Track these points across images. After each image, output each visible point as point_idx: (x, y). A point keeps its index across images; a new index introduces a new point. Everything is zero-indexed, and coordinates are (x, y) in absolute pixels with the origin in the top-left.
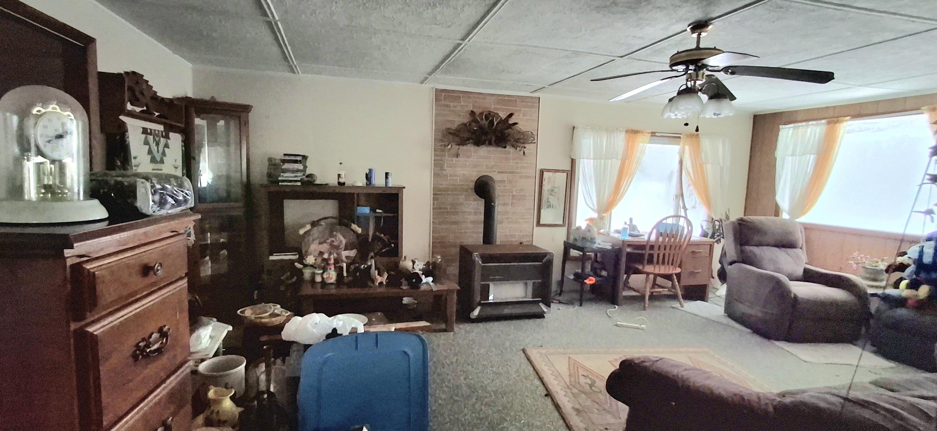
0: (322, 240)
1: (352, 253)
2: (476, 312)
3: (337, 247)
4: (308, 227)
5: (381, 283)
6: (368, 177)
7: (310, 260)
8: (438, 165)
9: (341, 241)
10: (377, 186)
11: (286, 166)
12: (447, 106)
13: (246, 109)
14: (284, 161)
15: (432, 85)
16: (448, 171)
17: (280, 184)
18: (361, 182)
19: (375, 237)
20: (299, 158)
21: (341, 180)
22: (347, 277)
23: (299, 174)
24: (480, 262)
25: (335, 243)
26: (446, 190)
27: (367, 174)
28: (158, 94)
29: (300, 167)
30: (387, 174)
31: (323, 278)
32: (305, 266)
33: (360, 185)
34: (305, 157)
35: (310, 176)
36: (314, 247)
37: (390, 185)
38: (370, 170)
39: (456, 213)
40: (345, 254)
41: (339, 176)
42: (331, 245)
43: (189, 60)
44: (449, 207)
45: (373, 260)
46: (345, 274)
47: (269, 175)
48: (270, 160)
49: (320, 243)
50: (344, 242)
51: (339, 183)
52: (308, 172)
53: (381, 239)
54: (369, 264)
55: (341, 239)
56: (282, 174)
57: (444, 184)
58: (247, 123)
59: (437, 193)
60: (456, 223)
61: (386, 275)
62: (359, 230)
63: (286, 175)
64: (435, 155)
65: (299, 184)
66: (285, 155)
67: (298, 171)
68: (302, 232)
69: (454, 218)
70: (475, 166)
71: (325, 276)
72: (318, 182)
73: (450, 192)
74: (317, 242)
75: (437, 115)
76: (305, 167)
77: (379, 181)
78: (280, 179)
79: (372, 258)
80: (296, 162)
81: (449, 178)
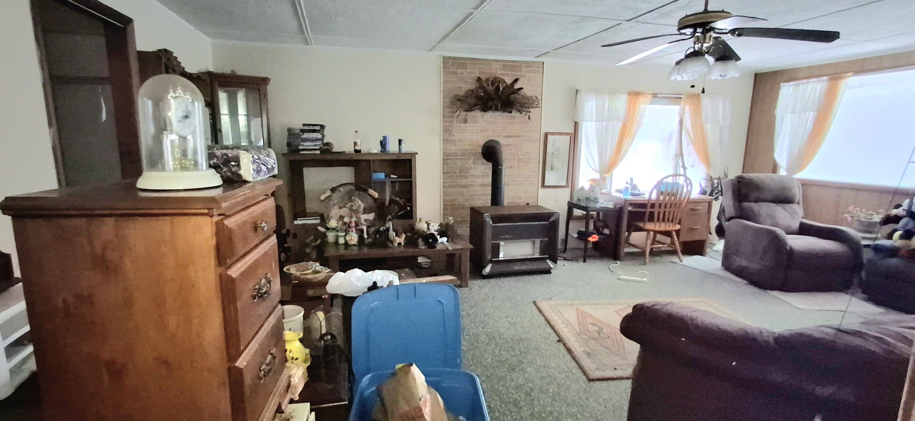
0: (342, 205)
1: (371, 216)
2: (488, 269)
3: (356, 212)
4: (329, 193)
5: (399, 244)
6: (383, 144)
7: (333, 223)
8: (447, 130)
9: (359, 206)
10: (391, 152)
11: (306, 135)
12: (454, 73)
13: (265, 81)
14: (303, 131)
15: (439, 53)
16: (457, 136)
17: (301, 152)
18: (376, 149)
19: (391, 201)
20: (318, 128)
21: (357, 148)
22: (367, 239)
23: (319, 143)
24: (491, 223)
25: (354, 208)
26: (456, 154)
27: (381, 142)
28: (186, 70)
29: (319, 136)
30: (400, 141)
31: (345, 239)
32: (328, 229)
33: (375, 151)
34: (322, 127)
35: (327, 144)
36: (335, 212)
37: (403, 151)
38: (384, 137)
39: (465, 177)
40: (364, 217)
41: (355, 144)
42: (351, 209)
43: (208, 34)
44: (458, 171)
45: (391, 223)
46: (365, 236)
47: (289, 145)
48: (290, 130)
49: (340, 208)
50: (362, 206)
51: (356, 151)
52: (326, 141)
53: (397, 203)
54: (388, 226)
55: (360, 204)
56: (302, 143)
57: (452, 149)
58: (265, 95)
59: (447, 158)
60: (465, 186)
61: (404, 236)
62: (376, 195)
63: (306, 144)
64: (444, 121)
65: (318, 152)
66: (304, 125)
67: (317, 140)
68: (323, 197)
69: (463, 182)
70: (482, 131)
71: (348, 238)
72: (335, 150)
73: (459, 157)
74: (336, 207)
75: (445, 82)
76: (323, 136)
77: (392, 147)
78: (300, 148)
79: (390, 220)
80: (314, 131)
81: (458, 143)
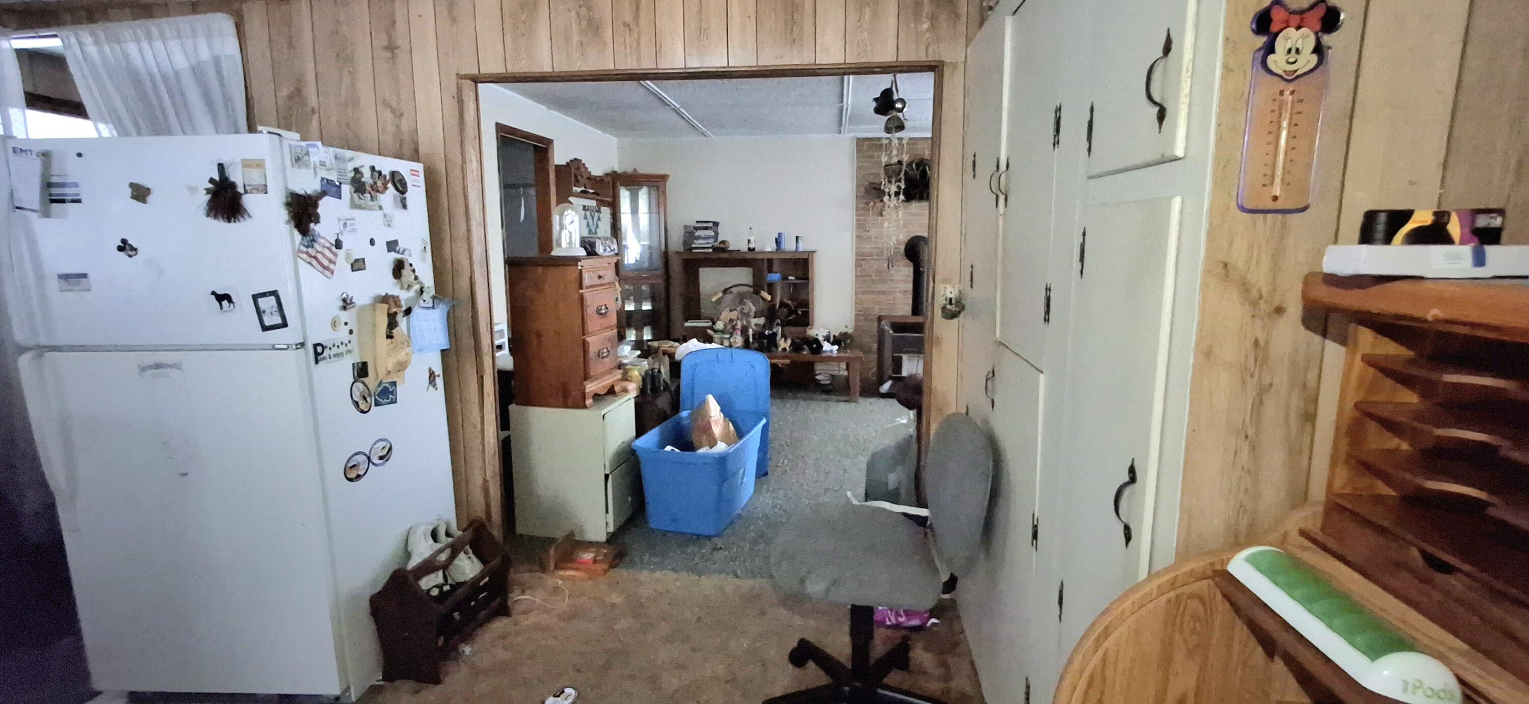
0: (733, 308)
1: (762, 321)
2: (886, 387)
3: (747, 315)
4: (720, 295)
5: (784, 349)
6: (778, 242)
7: (720, 325)
8: (861, 225)
9: (750, 309)
10: (787, 250)
11: (699, 233)
12: (870, 156)
13: (664, 178)
14: (697, 229)
15: (852, 135)
16: (873, 232)
17: (694, 251)
18: (770, 247)
19: (782, 304)
20: (711, 225)
21: (752, 246)
22: (753, 343)
23: (711, 241)
24: (891, 332)
25: (745, 311)
26: (871, 255)
27: (776, 239)
28: (592, 174)
29: (710, 233)
30: (797, 238)
31: (730, 342)
32: (716, 331)
33: (769, 250)
34: (716, 224)
35: (723, 242)
36: (726, 315)
37: (801, 249)
38: (780, 235)
39: (883, 281)
40: (754, 321)
41: (749, 241)
42: (741, 312)
43: (615, 136)
44: (874, 274)
45: (780, 328)
46: (751, 340)
47: (685, 243)
48: (685, 227)
49: (731, 311)
50: (754, 309)
51: (750, 249)
52: (720, 239)
53: (786, 305)
54: (775, 330)
55: (750, 307)
56: (695, 241)
57: (868, 247)
58: (664, 193)
59: (861, 258)
60: (884, 293)
61: (789, 342)
62: (769, 298)
63: (699, 242)
64: (857, 215)
65: (710, 250)
66: (697, 222)
67: (709, 238)
68: (714, 299)
69: (880, 287)
70: (906, 226)
71: (732, 340)
72: (731, 248)
73: (875, 257)
74: (728, 309)
75: (859, 168)
76: (717, 234)
77: (789, 245)
78: (693, 246)
79: (778, 324)
80: (706, 228)
81: (873, 240)
